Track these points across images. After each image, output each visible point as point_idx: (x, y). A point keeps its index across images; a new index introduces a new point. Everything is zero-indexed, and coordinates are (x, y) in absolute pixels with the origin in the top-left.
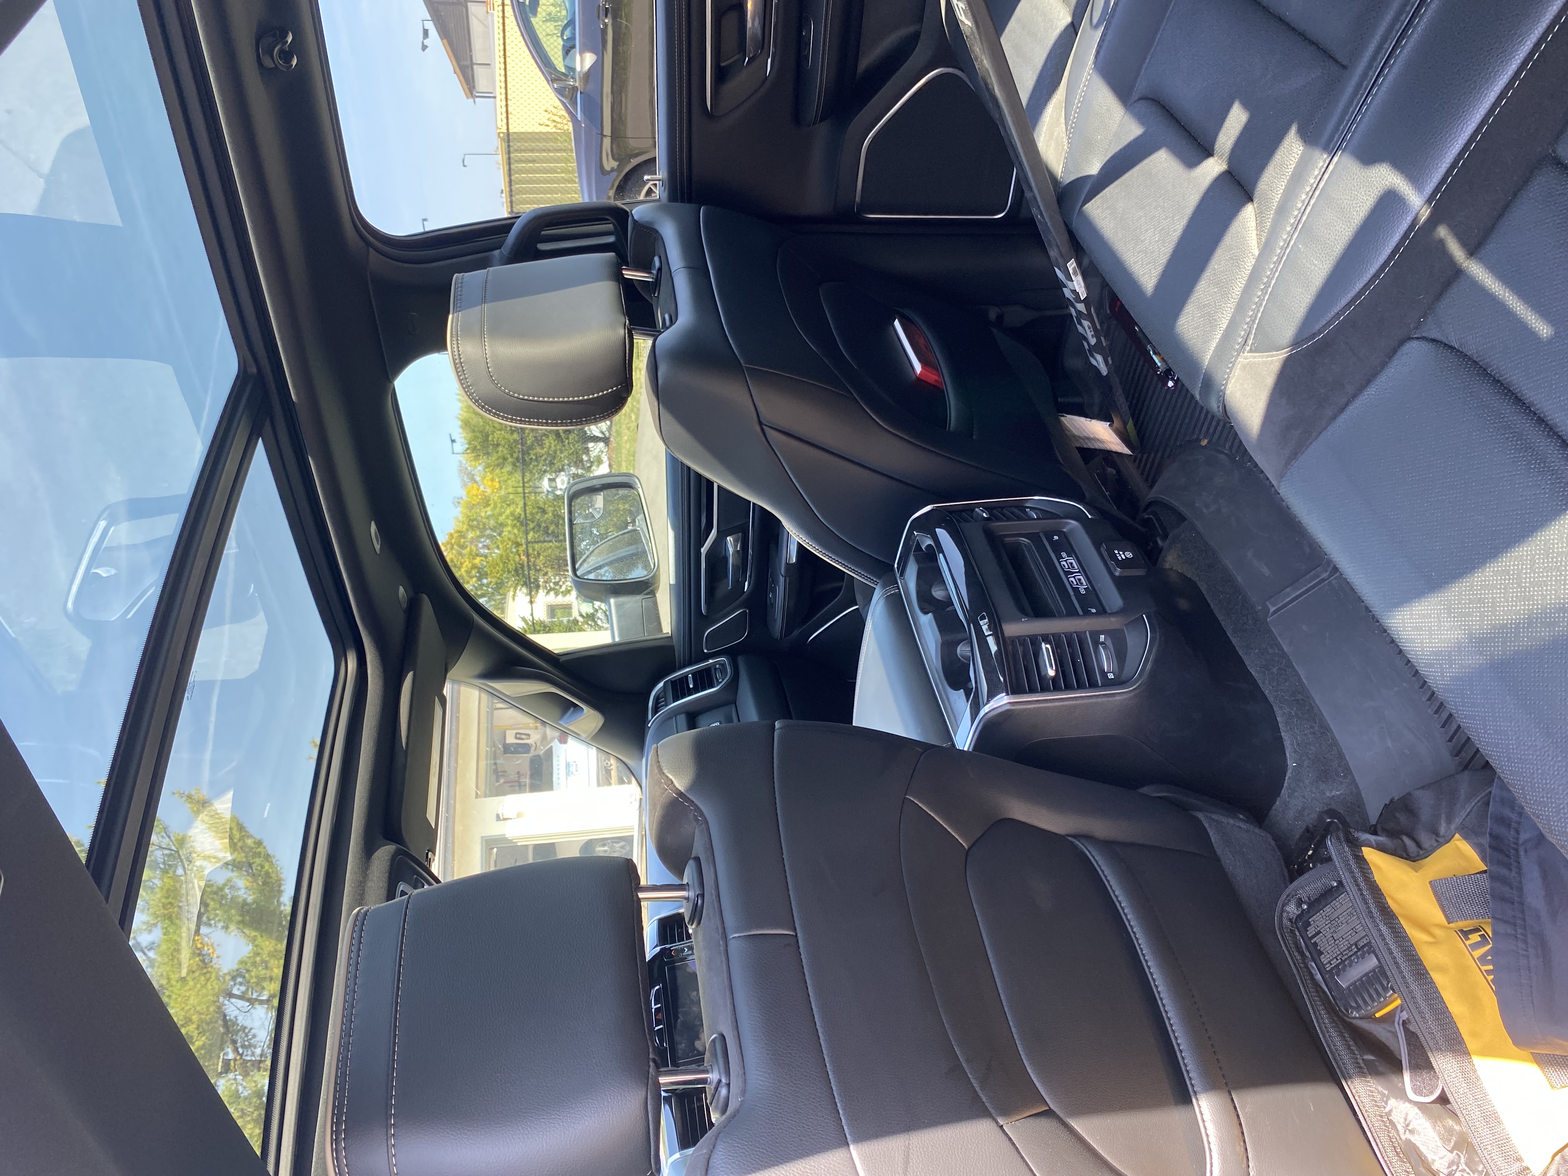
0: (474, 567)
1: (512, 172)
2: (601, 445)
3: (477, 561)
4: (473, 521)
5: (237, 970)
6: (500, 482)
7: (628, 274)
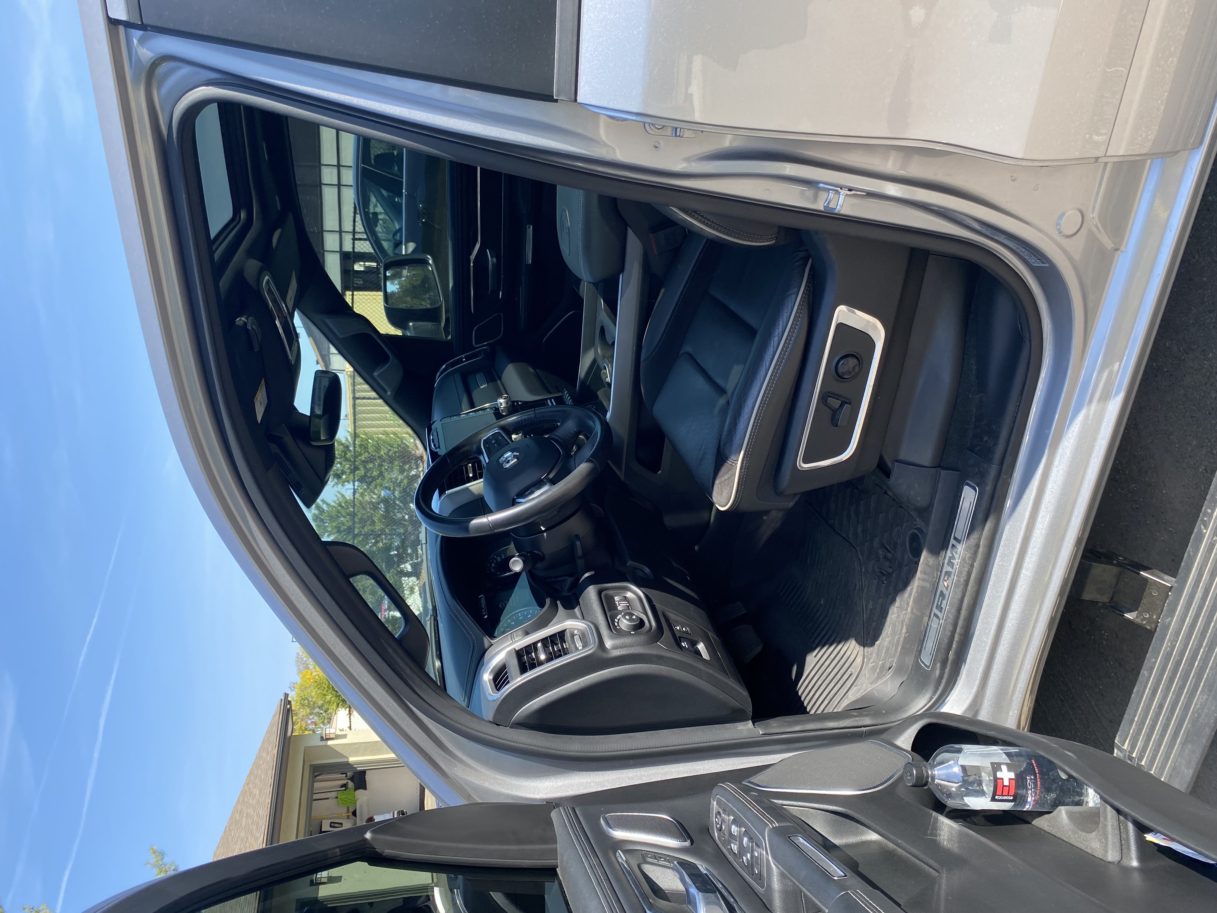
1: (356, 413)
2: (414, 579)
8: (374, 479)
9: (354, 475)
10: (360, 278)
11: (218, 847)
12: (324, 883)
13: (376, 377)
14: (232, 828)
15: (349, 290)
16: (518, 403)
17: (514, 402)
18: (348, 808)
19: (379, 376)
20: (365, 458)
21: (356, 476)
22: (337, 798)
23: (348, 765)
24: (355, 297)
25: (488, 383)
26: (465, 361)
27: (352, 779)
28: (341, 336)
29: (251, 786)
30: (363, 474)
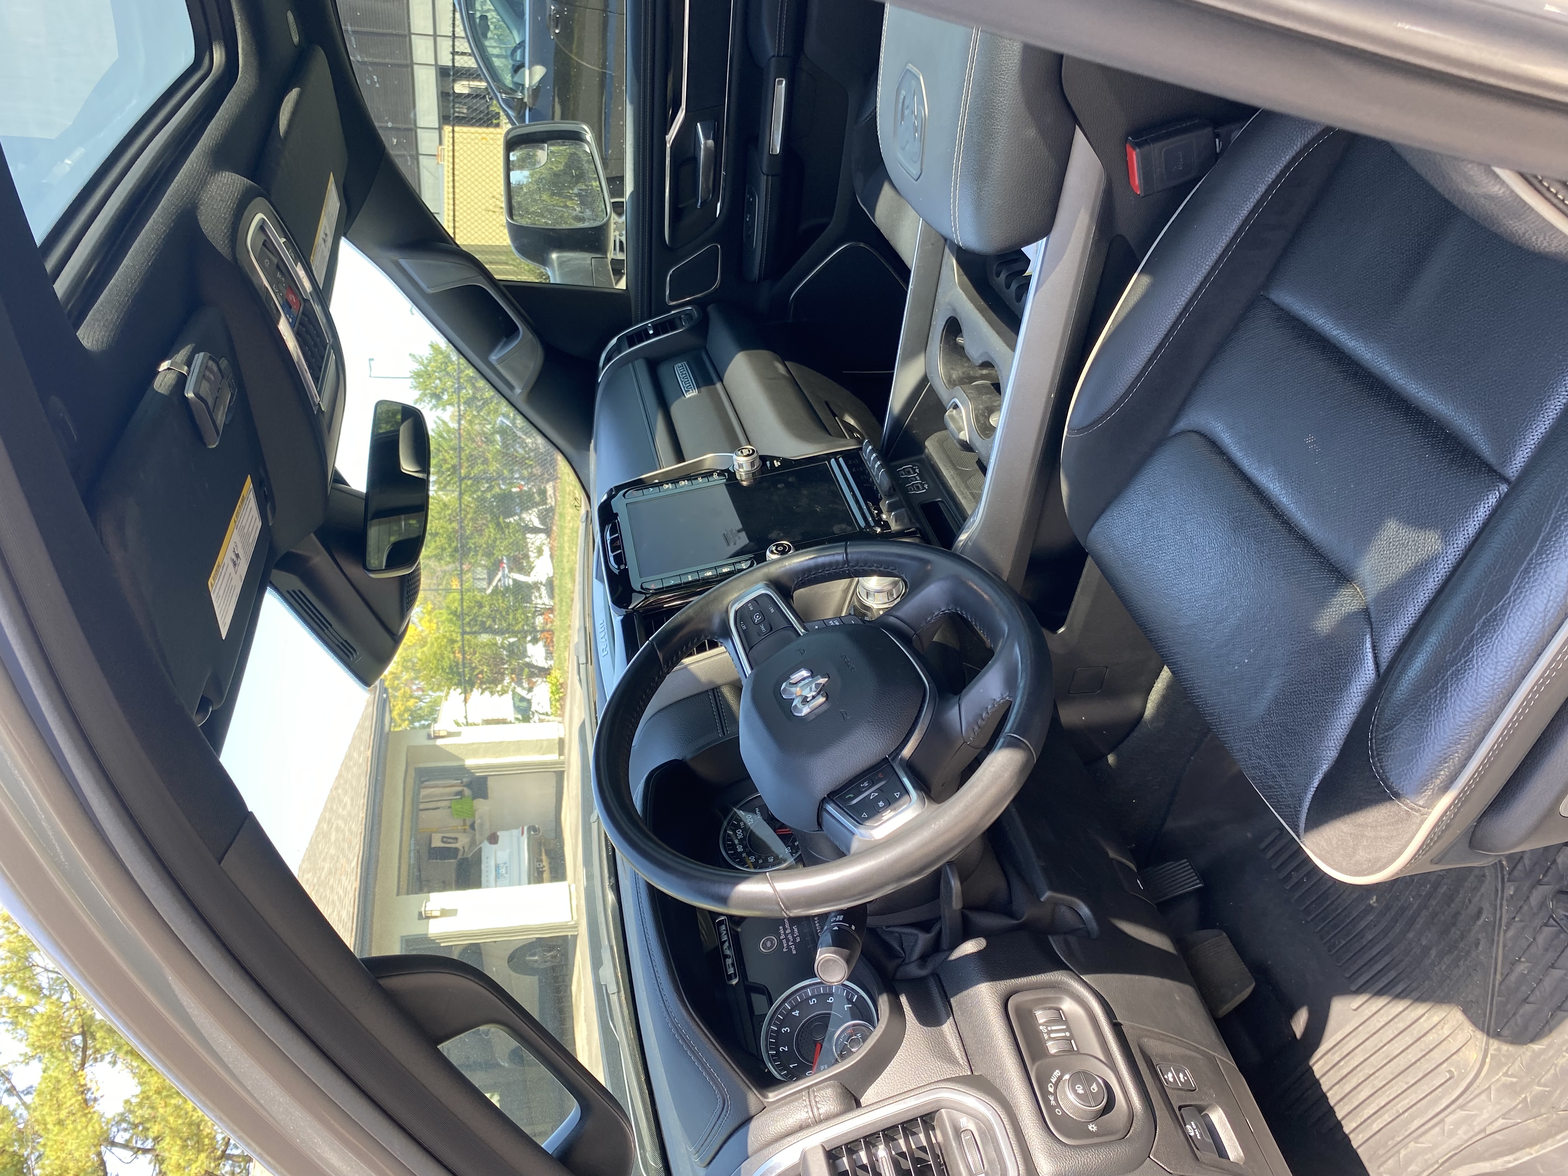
0: (407, 709)
3: (411, 703)
4: (407, 661)
5: (122, 1114)
6: (437, 623)
10: (465, 104)
11: (303, 860)
12: (436, 917)
13: (495, 363)
14: (319, 839)
15: (448, 124)
16: (772, 464)
17: (763, 459)
18: (464, 820)
19: (501, 360)
22: (450, 807)
23: (463, 770)
24: (456, 135)
25: (698, 387)
26: (655, 335)
27: (469, 785)
28: (430, 291)
29: (340, 791)
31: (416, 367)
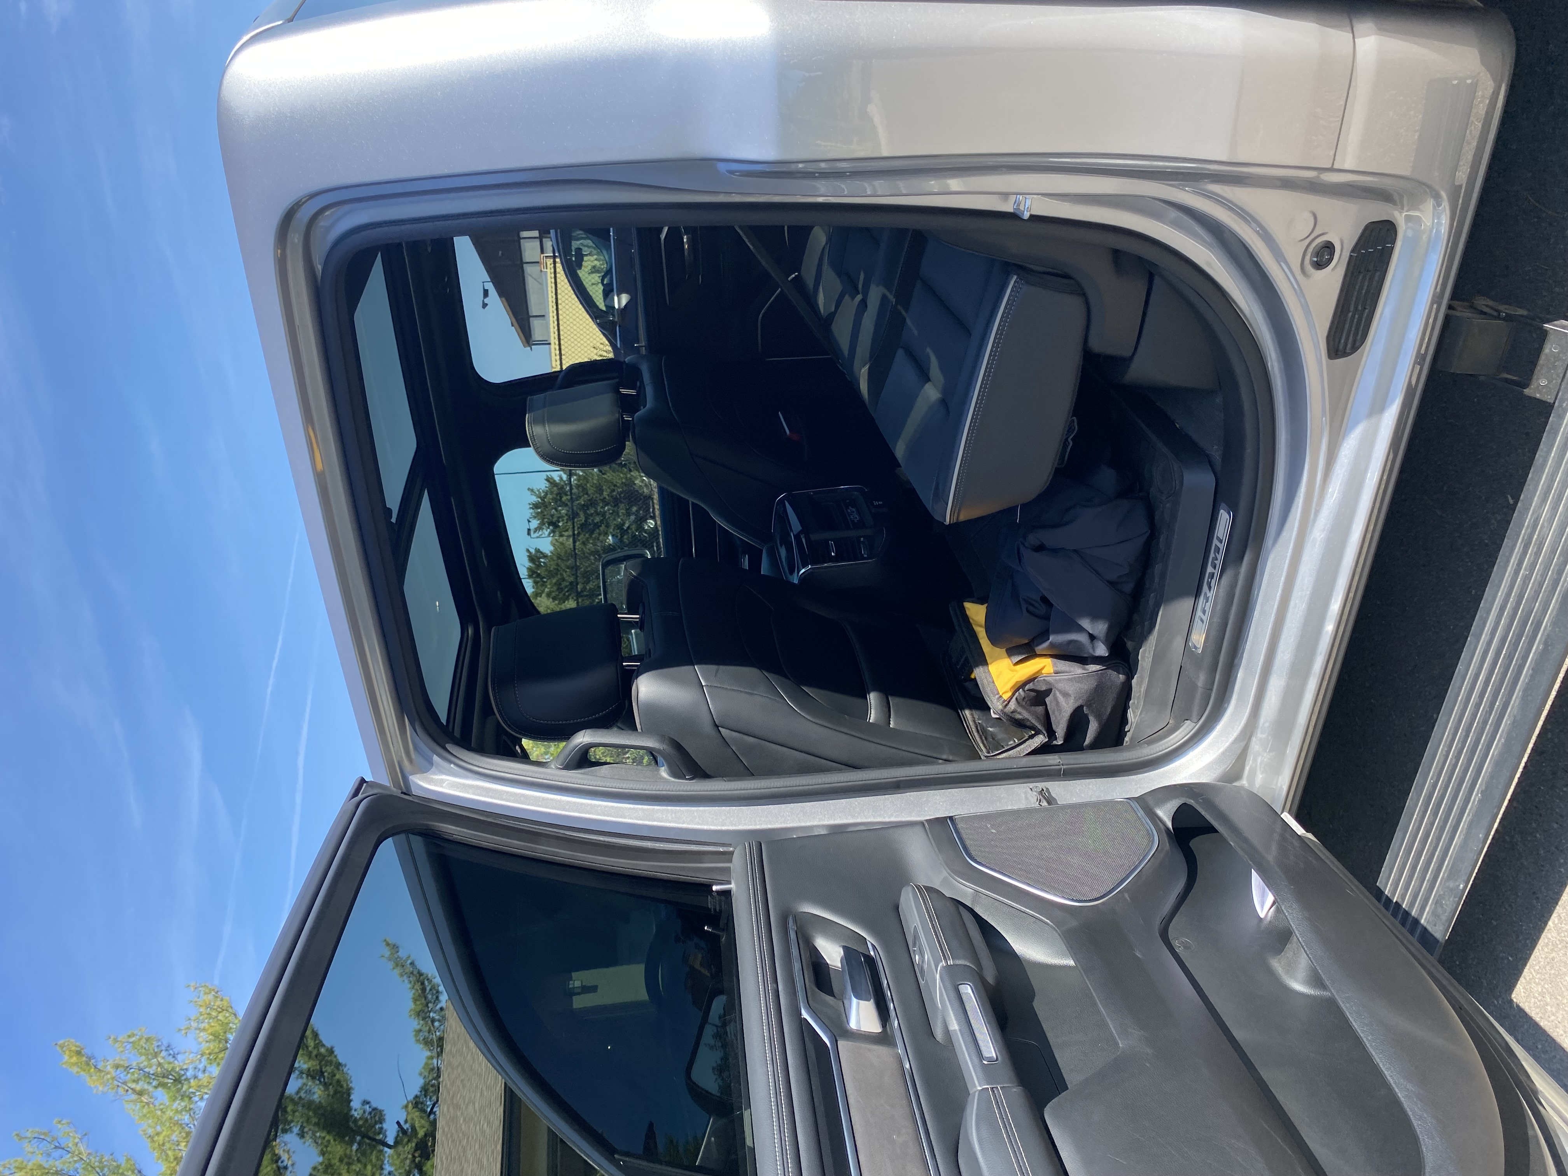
7: (623, 391)
8: (597, 526)
9: (573, 523)
12: (579, 994)
20: (584, 501)
21: (575, 524)
30: (583, 521)
31: (534, 499)
